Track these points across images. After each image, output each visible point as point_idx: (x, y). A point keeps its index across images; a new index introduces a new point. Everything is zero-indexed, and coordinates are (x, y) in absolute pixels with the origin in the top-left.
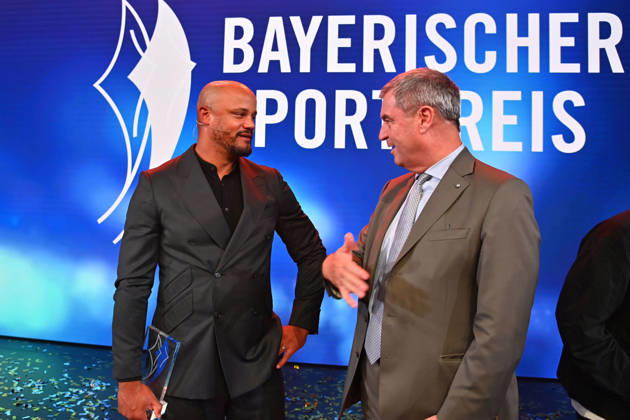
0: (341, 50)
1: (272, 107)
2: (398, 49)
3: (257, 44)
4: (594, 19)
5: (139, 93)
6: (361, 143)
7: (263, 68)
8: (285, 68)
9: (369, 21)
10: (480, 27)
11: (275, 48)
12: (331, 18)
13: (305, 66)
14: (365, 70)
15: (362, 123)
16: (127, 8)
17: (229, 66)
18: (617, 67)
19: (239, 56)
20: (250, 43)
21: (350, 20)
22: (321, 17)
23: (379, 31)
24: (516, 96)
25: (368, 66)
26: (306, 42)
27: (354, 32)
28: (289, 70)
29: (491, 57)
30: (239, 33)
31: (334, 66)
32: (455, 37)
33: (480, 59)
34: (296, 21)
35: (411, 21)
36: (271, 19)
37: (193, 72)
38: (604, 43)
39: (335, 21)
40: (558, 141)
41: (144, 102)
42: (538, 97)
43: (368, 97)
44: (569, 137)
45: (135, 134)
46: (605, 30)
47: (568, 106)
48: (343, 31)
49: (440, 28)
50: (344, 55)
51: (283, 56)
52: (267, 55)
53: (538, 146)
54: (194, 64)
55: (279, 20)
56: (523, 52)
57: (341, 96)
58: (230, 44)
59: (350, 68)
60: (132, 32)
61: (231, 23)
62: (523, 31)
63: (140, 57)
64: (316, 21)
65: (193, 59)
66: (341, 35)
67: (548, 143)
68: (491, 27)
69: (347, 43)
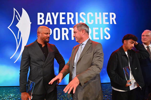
0: (63, 20)
2: (74, 19)
3: (45, 18)
4: (111, 14)
5: (19, 29)
6: (68, 39)
7: (46, 23)
8: (51, 23)
9: (68, 14)
10: (90, 15)
11: (49, 19)
13: (55, 23)
14: (68, 24)
15: (68, 35)
16: (15, 10)
17: (39, 23)
18: (115, 23)
19: (41, 21)
20: (43, 18)
21: (64, 13)
23: (70, 16)
24: (97, 29)
26: (55, 18)
27: (65, 16)
28: (52, 24)
29: (92, 21)
30: (41, 16)
31: (61, 23)
33: (90, 21)
34: (53, 14)
35: (77, 14)
36: (48, 13)
37: (31, 24)
38: (113, 18)
39: (61, 14)
40: (105, 37)
41: (20, 31)
42: (101, 29)
43: (69, 29)
44: (107, 37)
45: (18, 38)
46: (113, 16)
47: (107, 30)
49: (82, 15)
50: (63, 21)
51: (50, 21)
52: (47, 21)
53: (102, 38)
54: (31, 23)
55: (50, 13)
56: (98, 20)
57: (63, 29)
58: (39, 18)
59: (65, 23)
60: (16, 16)
61: (39, 14)
62: (98, 16)
63: (19, 21)
64: (57, 14)
65: (31, 22)
66: (62, 17)
67: (104, 38)
68: (92, 15)
69: (64, 18)
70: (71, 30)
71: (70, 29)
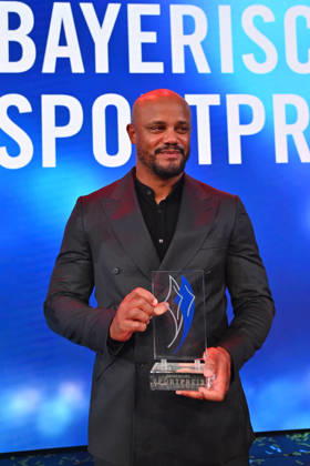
0: (145, 46)
1: (62, 116)
2: (211, 45)
3: (40, 36)
7: (49, 67)
8: (77, 67)
10: (301, 21)
11: (63, 42)
12: (131, 8)
13: (102, 66)
14: (174, 71)
19: (16, 52)
20: (29, 35)
22: (118, 6)
23: (189, 25)
25: (178, 67)
26: (101, 36)
27: (159, 24)
28: (82, 71)
30: (14, 21)
31: (137, 65)
32: (275, 33)
34: (88, 10)
35: (224, 12)
36: (56, 5)
39: (135, 12)
48: (147, 23)
49: (258, 21)
50: (149, 53)
51: (73, 52)
52: (53, 52)
58: (3, 35)
59: (157, 68)
61: (3, 8)
64: (113, 10)
66: (144, 28)
69: (151, 37)
70: (194, 108)
71: (190, 99)
